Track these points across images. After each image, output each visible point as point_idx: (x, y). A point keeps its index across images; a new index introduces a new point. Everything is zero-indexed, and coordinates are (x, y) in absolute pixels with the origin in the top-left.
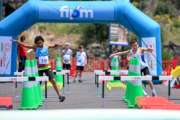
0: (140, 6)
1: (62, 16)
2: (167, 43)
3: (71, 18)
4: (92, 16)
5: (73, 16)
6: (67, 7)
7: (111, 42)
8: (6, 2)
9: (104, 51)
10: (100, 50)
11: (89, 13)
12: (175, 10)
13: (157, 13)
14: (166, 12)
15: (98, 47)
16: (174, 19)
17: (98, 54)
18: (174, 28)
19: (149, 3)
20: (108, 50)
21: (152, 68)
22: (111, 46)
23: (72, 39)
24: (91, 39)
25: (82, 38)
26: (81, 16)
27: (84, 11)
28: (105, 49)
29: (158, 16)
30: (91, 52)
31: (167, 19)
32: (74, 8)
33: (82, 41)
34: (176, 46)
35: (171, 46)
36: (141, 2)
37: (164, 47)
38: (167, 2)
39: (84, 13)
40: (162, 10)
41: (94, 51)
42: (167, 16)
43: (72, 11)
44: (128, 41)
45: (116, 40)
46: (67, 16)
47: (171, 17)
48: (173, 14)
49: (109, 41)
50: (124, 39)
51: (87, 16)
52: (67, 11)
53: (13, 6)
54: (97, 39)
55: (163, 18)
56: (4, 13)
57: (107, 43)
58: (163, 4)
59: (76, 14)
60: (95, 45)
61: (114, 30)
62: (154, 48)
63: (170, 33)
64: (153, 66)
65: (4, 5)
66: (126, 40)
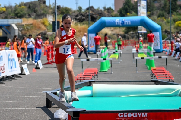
0: (151, 13)
1: (116, 24)
2: (164, 30)
3: (121, 25)
4: (130, 23)
5: (121, 24)
6: (118, 20)
7: (139, 31)
8: (91, 14)
9: (136, 35)
10: (134, 35)
11: (129, 23)
12: (167, 15)
13: (159, 17)
14: (163, 16)
15: (133, 33)
16: (167, 19)
17: (133, 36)
18: (167, 23)
19: (155, 12)
20: (137, 34)
21: (158, 46)
22: (139, 33)
23: (121, 30)
24: (130, 30)
25: (126, 29)
26: (125, 24)
27: (127, 21)
28: (136, 34)
29: (159, 18)
30: (130, 35)
31: (163, 19)
32: (122, 20)
33: (126, 31)
34: (168, 31)
35: (166, 31)
36: (151, 12)
37: (163, 32)
38: (163, 11)
39: (126, 23)
40: (161, 15)
41: (131, 35)
42: (164, 18)
43: (121, 22)
44: (147, 30)
45: (141, 30)
46: (119, 24)
47: (165, 18)
48: (166, 17)
49: (138, 30)
50: (144, 30)
51: (128, 24)
52: (119, 22)
53: (94, 16)
54: (133, 29)
55: (162, 19)
56: (90, 19)
57: (137, 31)
58: (161, 12)
59: (122, 23)
60: (131, 32)
61: (140, 27)
62: (158, 37)
63: (165, 26)
64: (159, 45)
65: (91, 16)
66: (145, 30)
